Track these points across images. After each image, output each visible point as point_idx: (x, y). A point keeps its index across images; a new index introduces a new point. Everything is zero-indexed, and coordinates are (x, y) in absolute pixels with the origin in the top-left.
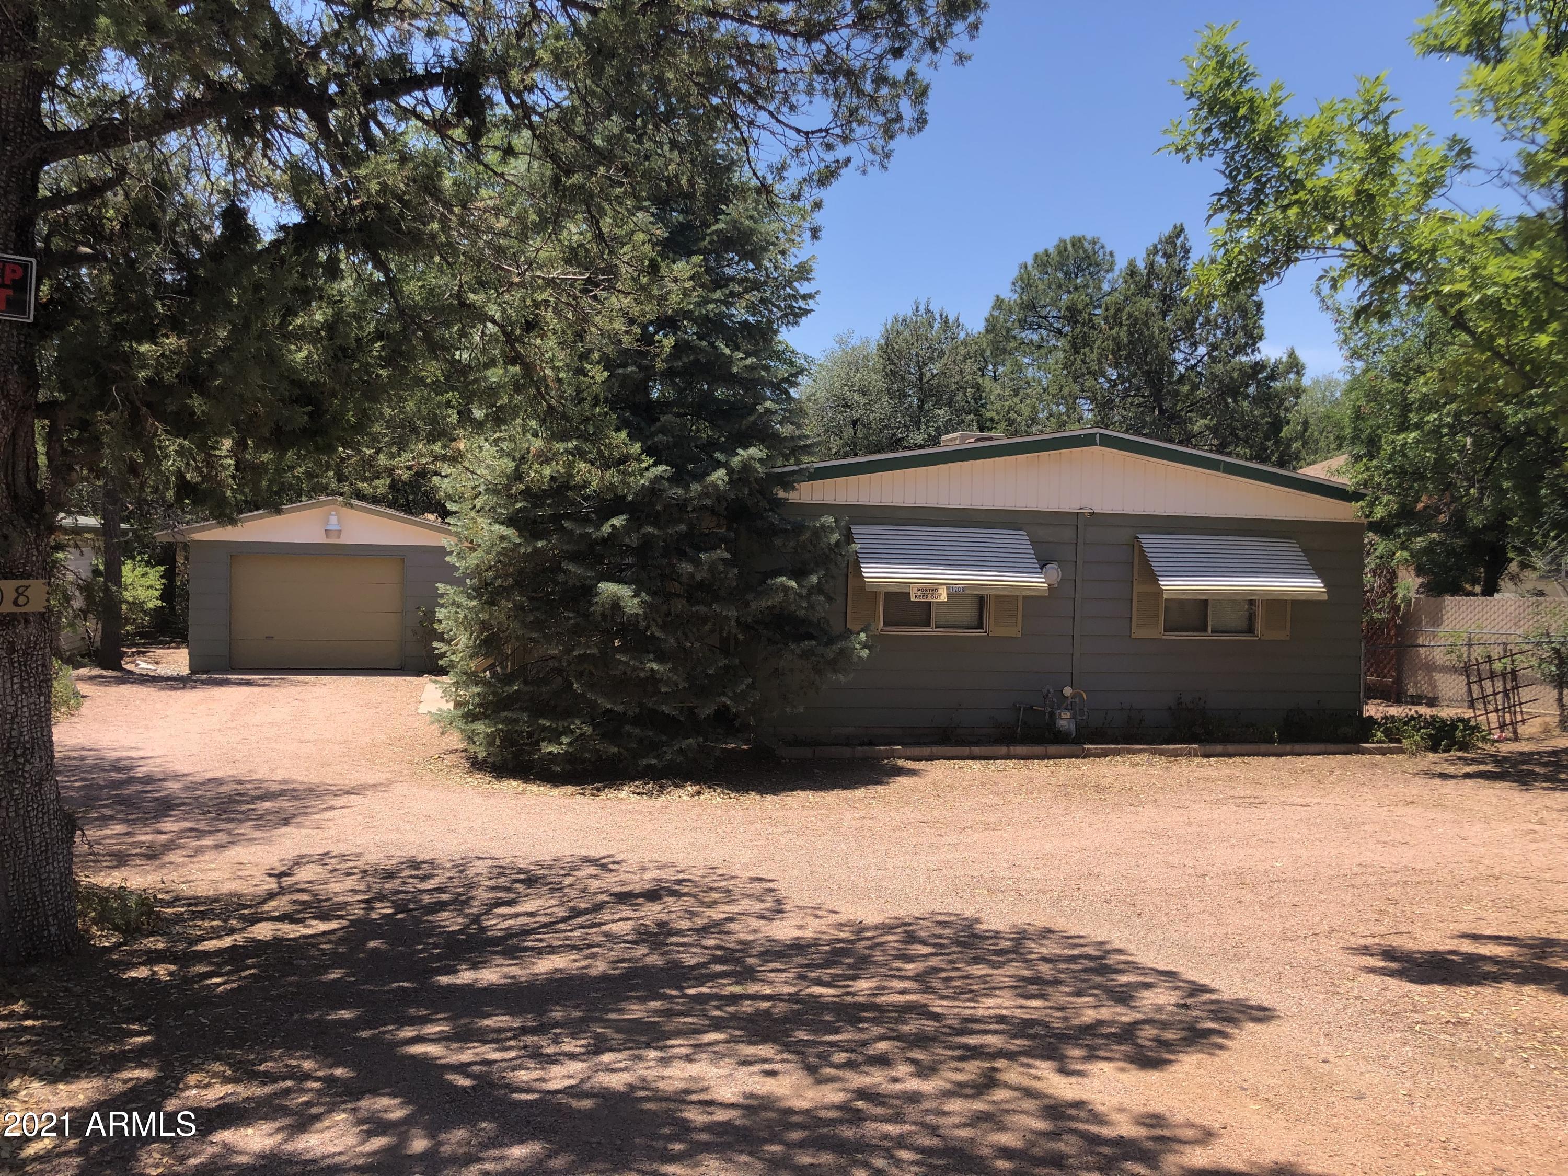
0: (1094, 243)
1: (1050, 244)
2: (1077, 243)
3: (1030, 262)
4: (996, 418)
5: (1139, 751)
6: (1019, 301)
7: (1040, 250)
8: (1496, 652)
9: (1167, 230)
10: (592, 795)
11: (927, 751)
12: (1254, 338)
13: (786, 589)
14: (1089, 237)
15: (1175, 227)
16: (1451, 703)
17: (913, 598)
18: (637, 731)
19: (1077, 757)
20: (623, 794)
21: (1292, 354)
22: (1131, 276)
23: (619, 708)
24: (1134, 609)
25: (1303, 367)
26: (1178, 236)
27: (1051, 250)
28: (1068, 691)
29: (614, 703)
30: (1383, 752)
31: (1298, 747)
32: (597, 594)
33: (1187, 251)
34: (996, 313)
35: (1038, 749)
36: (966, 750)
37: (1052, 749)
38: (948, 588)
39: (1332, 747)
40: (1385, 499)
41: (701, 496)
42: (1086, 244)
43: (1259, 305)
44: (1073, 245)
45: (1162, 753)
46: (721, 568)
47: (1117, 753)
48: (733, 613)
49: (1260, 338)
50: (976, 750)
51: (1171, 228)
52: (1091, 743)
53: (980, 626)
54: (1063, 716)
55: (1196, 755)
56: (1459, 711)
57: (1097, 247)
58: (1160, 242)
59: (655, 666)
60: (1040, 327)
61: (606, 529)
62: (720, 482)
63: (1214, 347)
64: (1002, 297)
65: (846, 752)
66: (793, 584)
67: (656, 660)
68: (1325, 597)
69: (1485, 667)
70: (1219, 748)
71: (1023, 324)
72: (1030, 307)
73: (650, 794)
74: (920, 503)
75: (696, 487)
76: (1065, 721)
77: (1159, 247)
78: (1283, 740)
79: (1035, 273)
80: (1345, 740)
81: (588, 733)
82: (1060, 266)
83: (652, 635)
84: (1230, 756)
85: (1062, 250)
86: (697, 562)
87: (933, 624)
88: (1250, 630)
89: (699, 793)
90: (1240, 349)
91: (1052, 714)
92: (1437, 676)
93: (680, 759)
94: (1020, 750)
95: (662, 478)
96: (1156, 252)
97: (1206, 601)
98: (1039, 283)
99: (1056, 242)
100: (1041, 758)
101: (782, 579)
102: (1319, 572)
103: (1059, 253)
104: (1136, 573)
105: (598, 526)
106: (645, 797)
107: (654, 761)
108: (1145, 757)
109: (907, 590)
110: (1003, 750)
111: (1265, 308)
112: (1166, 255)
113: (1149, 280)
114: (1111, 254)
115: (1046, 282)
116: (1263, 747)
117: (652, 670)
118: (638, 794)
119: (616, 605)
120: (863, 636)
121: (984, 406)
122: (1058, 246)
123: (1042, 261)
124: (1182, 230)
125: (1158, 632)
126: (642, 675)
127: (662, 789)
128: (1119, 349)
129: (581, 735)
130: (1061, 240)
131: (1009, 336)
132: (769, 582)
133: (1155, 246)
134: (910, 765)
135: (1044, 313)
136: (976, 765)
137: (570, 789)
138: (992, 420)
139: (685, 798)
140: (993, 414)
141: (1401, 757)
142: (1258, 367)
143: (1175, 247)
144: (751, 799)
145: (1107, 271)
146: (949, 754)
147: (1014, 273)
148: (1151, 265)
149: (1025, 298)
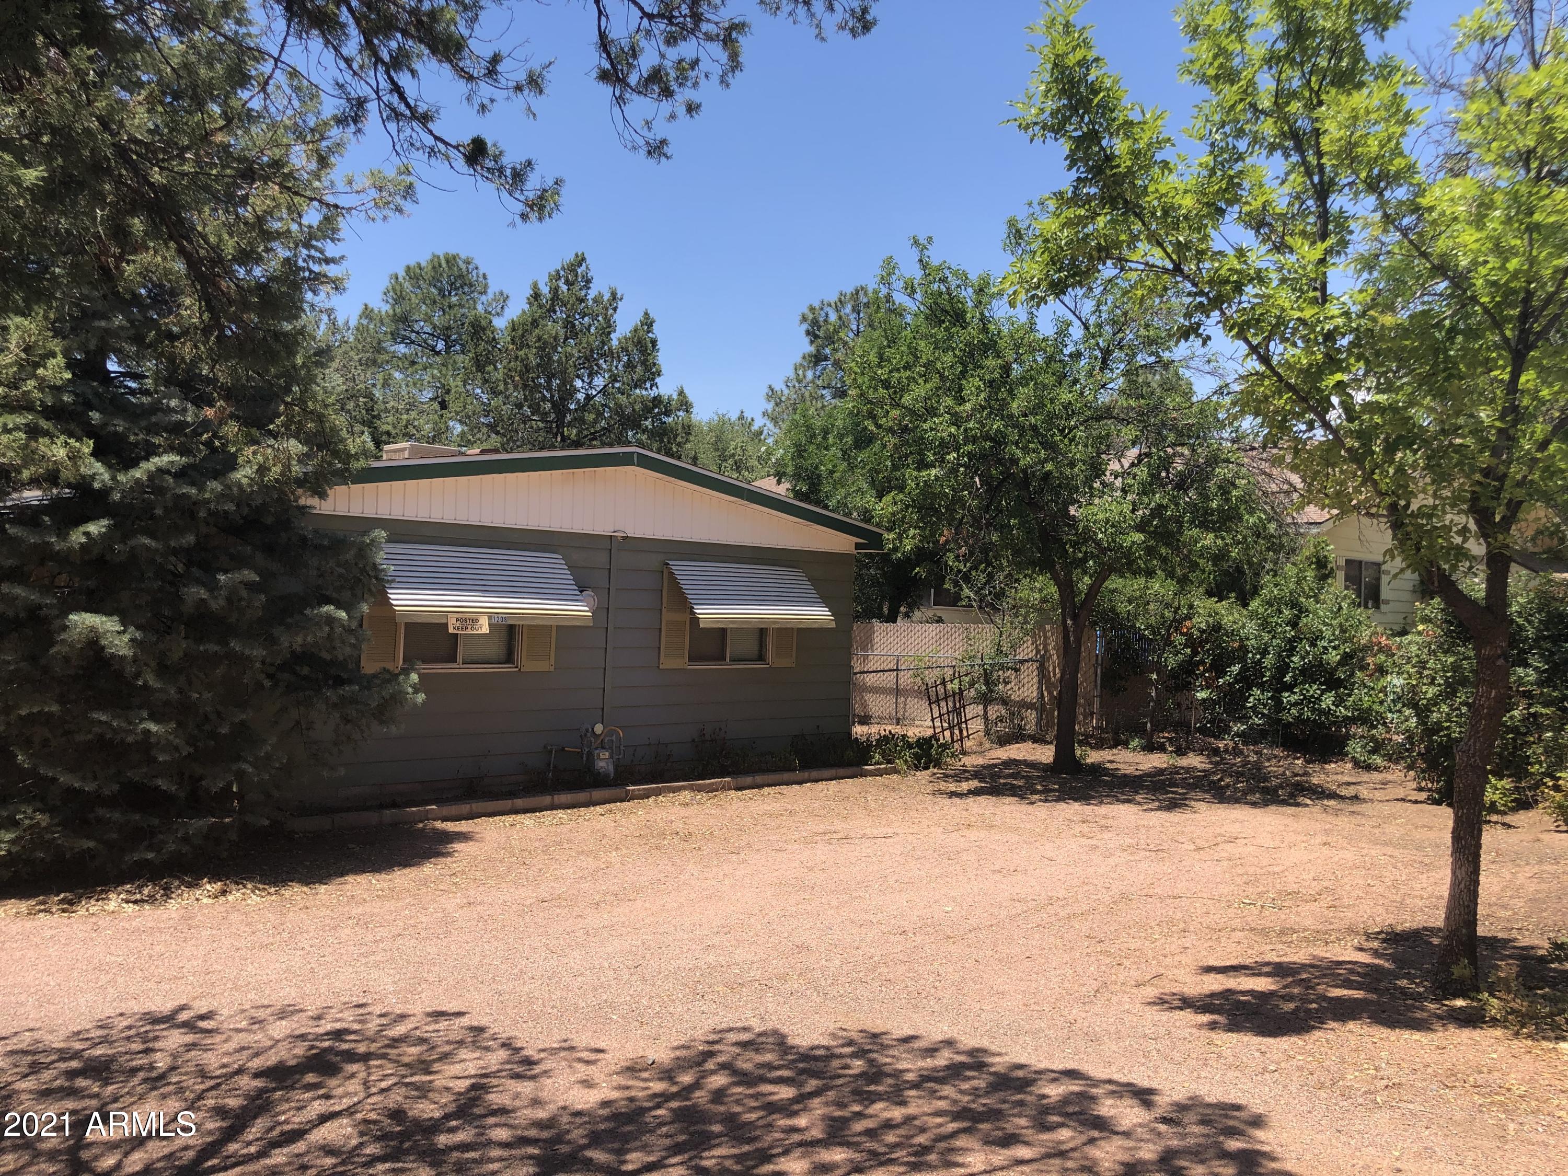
0: (468, 262)
1: (424, 259)
2: (451, 260)
3: (402, 274)
4: (393, 432)
5: (679, 789)
6: (391, 312)
7: (412, 263)
8: (949, 673)
9: (570, 257)
10: (64, 911)
11: (465, 808)
12: (652, 373)
13: (330, 620)
14: (463, 256)
15: (577, 255)
16: (881, 720)
17: (451, 630)
18: (116, 816)
19: (622, 801)
20: (112, 905)
21: (681, 393)
22: (536, 299)
23: (89, 787)
24: (663, 639)
25: (691, 406)
26: (580, 265)
27: (423, 264)
28: (599, 728)
29: (84, 779)
30: (879, 773)
31: (815, 774)
32: (65, 628)
33: (588, 281)
34: (365, 322)
35: (582, 796)
36: (508, 804)
37: (597, 794)
38: (489, 618)
39: (841, 771)
40: (912, 532)
41: (221, 497)
42: (460, 263)
43: (654, 342)
44: (448, 261)
45: (700, 789)
46: (244, 593)
47: (658, 793)
48: (258, 652)
49: (659, 373)
50: (519, 803)
51: (572, 257)
52: (634, 784)
53: (509, 658)
54: (602, 756)
55: (730, 789)
56: (889, 728)
57: (471, 267)
58: (563, 268)
59: (153, 727)
60: (413, 342)
61: (77, 537)
62: (245, 481)
63: (614, 379)
64: (370, 306)
65: (372, 817)
66: (343, 614)
67: (153, 717)
68: (833, 625)
69: (941, 689)
70: (749, 780)
71: (396, 337)
72: (403, 319)
73: (151, 899)
74: (449, 518)
75: (214, 486)
76: (604, 762)
77: (562, 273)
78: (805, 766)
79: (407, 285)
80: (850, 764)
81: (44, 824)
82: (435, 281)
83: (146, 685)
84: (760, 786)
85: (436, 265)
86: (213, 587)
87: (460, 659)
88: (761, 658)
89: (224, 893)
90: (638, 384)
91: (590, 754)
92: (868, 696)
93: (185, 849)
94: (564, 798)
95: (168, 472)
96: (558, 278)
97: (724, 631)
98: (413, 296)
99: (429, 257)
100: (587, 805)
101: (329, 609)
102: (826, 600)
103: (434, 268)
104: (665, 600)
105: (63, 535)
106: (147, 907)
107: (150, 856)
108: (686, 795)
109: (444, 621)
110: (547, 799)
111: (660, 345)
112: (567, 282)
113: (553, 305)
114: (485, 276)
115: (420, 296)
116: (786, 776)
117: (147, 732)
118: (135, 902)
119: (94, 643)
120: (414, 677)
121: (378, 417)
122: (432, 261)
123: (414, 274)
124: (584, 259)
125: (681, 662)
126: (130, 739)
127: (167, 893)
128: (528, 371)
129: (31, 827)
130: (434, 256)
131: (379, 349)
132: (308, 612)
133: (558, 272)
134: (450, 826)
135: (416, 327)
136: (527, 820)
137: (23, 906)
138: (388, 433)
139: (205, 901)
140: (390, 428)
141: (895, 777)
142: (657, 400)
143: (576, 276)
144: (296, 892)
145: (481, 293)
146: (490, 810)
147: (385, 283)
148: (555, 291)
149: (398, 310)
